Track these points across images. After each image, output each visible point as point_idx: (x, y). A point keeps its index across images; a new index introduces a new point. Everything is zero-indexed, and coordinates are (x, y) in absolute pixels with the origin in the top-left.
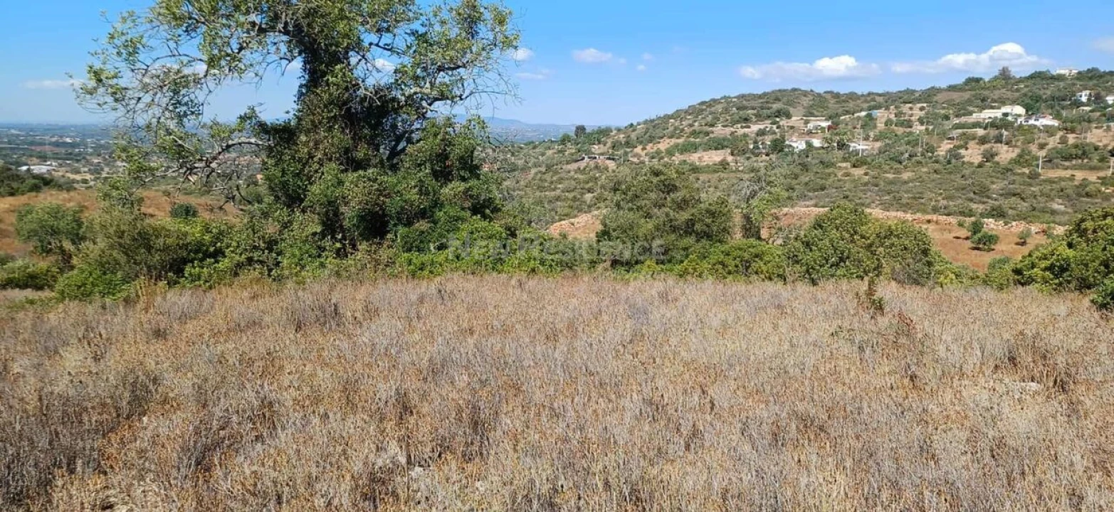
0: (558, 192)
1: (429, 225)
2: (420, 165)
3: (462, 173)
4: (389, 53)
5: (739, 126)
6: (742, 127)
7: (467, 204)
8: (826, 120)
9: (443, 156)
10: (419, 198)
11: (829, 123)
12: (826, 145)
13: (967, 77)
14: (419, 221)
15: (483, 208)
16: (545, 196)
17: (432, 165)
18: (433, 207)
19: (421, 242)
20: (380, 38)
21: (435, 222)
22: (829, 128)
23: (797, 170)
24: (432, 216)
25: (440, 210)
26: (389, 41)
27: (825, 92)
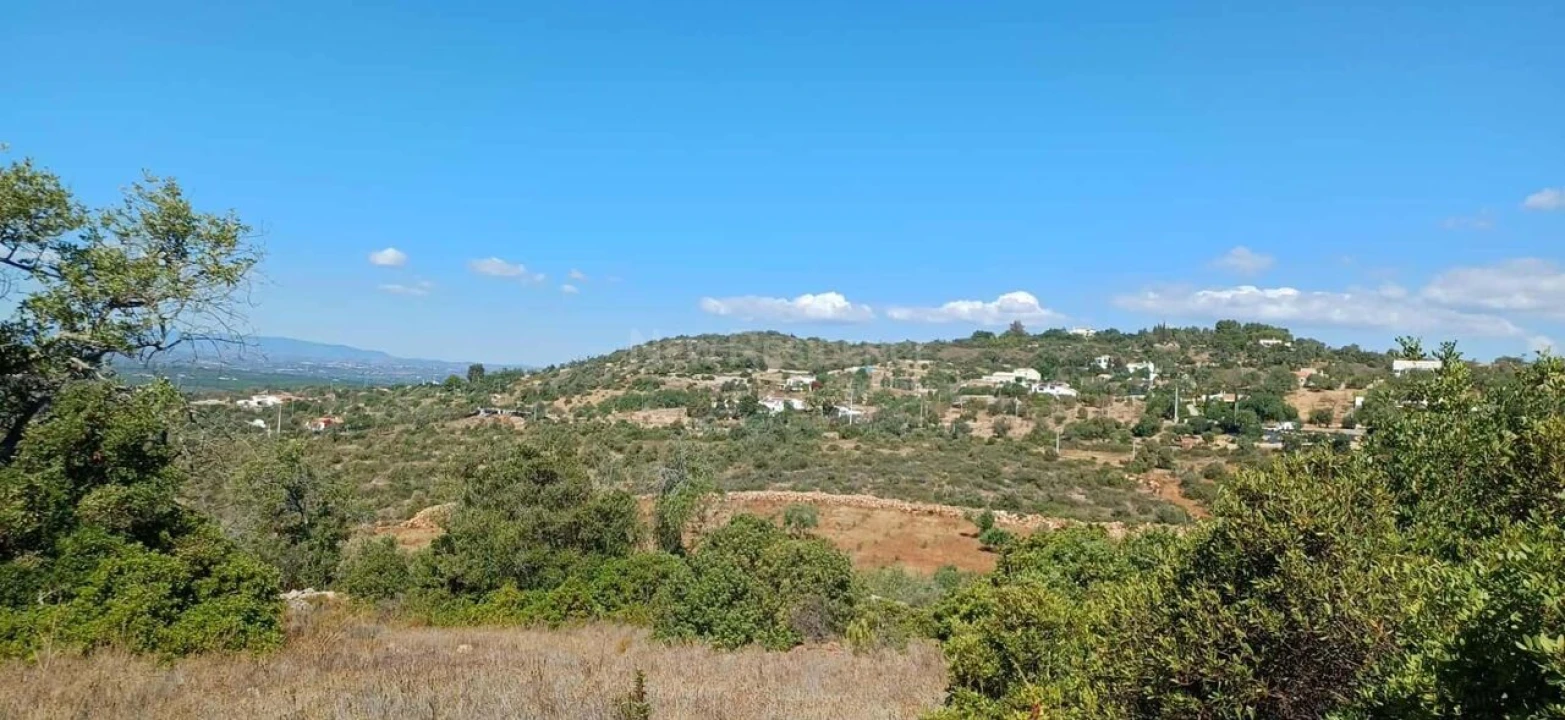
0: (432, 462)
1: (41, 560)
2: (49, 457)
3: (123, 471)
4: (27, 273)
5: (699, 376)
6: (703, 378)
7: (126, 522)
8: (810, 374)
9: (90, 443)
10: (24, 517)
11: (814, 379)
12: (809, 408)
13: (975, 330)
14: (22, 554)
15: (153, 530)
16: (413, 468)
17: (69, 457)
18: (55, 530)
19: (24, 589)
20: (14, 250)
21: (55, 555)
22: (814, 385)
23: (771, 440)
24: (52, 545)
25: (68, 535)
26: (31, 256)
27: (809, 339)
